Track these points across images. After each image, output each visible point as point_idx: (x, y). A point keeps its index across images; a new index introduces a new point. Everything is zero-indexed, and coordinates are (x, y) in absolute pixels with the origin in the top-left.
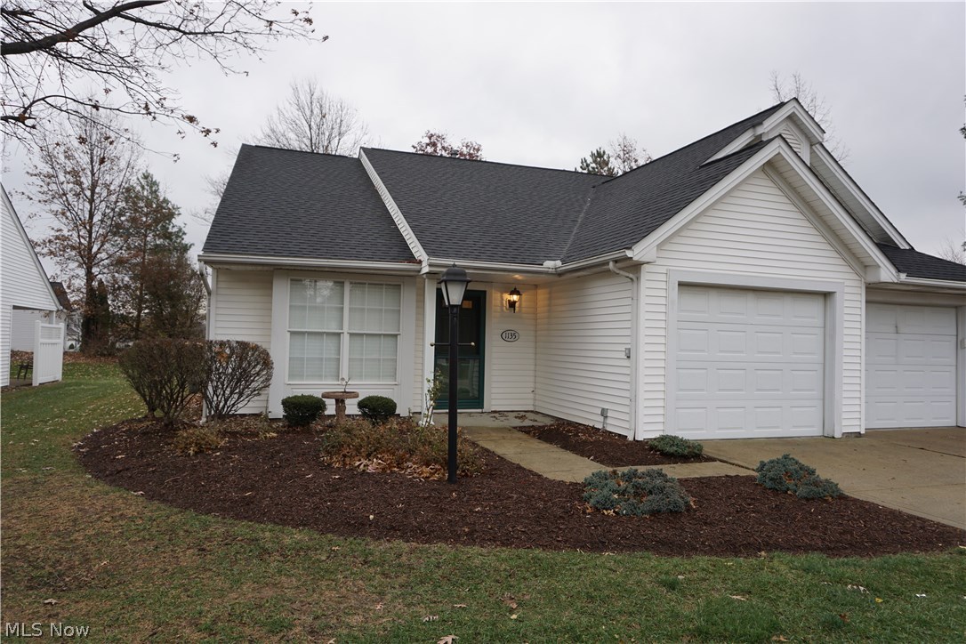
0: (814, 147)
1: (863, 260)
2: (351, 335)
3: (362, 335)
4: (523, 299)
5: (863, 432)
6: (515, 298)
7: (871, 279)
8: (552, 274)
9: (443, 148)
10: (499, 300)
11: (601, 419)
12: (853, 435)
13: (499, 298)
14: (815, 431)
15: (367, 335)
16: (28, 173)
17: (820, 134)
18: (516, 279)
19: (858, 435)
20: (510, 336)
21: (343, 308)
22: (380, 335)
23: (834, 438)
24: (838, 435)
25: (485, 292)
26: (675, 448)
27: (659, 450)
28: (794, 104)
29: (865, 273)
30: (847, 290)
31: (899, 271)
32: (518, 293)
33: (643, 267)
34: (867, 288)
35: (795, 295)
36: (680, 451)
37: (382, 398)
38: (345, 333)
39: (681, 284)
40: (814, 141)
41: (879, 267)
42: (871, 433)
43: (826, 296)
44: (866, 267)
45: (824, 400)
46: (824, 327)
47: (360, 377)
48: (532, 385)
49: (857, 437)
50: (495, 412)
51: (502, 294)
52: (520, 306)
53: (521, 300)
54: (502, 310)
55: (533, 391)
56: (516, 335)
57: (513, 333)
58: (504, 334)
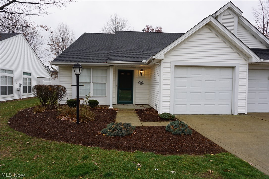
0: (239, 18)
1: (247, 55)
2: (93, 83)
3: (96, 83)
4: (145, 72)
5: (246, 113)
6: (142, 72)
7: (250, 62)
8: (145, 64)
9: (151, 29)
10: (137, 73)
11: (156, 107)
12: (242, 114)
13: (138, 72)
14: (228, 112)
15: (98, 83)
16: (47, 44)
17: (241, 13)
18: (141, 66)
19: (245, 114)
20: (141, 83)
21: (91, 76)
22: (101, 83)
23: (234, 115)
24: (236, 114)
25: (133, 70)
26: (165, 117)
27: (160, 117)
28: (230, 4)
29: (248, 60)
30: (240, 66)
31: (261, 58)
32: (143, 71)
33: (162, 61)
34: (249, 65)
35: (221, 68)
36: (166, 117)
37: (95, 100)
38: (92, 83)
39: (175, 66)
40: (239, 15)
41: (252, 57)
42: (249, 114)
43: (233, 68)
44: (248, 57)
45: (232, 102)
46: (233, 79)
47: (96, 95)
48: (148, 97)
49: (244, 115)
50: (137, 105)
51: (139, 71)
52: (144, 74)
53: (144, 72)
54: (139, 75)
55: (148, 99)
56: (143, 82)
57: (142, 82)
58: (139, 82)
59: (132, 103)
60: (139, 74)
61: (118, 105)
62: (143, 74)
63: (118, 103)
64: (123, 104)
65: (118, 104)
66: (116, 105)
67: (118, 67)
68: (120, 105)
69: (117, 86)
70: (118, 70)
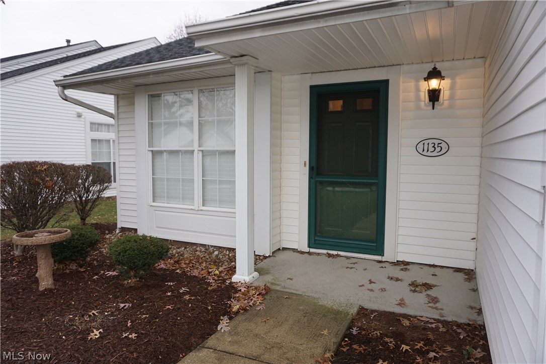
2: (203, 153)
4: (457, 86)
6: (436, 84)
10: (409, 94)
13: (412, 89)
25: (387, 82)
32: (439, 75)
38: (196, 151)
48: (473, 228)
50: (402, 263)
51: (418, 81)
52: (452, 97)
53: (452, 88)
54: (418, 108)
55: (475, 239)
56: (444, 145)
57: (436, 142)
58: (421, 145)
59: (380, 250)
60: (418, 99)
61: (309, 253)
62: (444, 95)
63: (309, 247)
64: (335, 253)
65: (312, 250)
66: (302, 253)
67: (309, 74)
68: (319, 254)
69: (305, 164)
70: (312, 87)
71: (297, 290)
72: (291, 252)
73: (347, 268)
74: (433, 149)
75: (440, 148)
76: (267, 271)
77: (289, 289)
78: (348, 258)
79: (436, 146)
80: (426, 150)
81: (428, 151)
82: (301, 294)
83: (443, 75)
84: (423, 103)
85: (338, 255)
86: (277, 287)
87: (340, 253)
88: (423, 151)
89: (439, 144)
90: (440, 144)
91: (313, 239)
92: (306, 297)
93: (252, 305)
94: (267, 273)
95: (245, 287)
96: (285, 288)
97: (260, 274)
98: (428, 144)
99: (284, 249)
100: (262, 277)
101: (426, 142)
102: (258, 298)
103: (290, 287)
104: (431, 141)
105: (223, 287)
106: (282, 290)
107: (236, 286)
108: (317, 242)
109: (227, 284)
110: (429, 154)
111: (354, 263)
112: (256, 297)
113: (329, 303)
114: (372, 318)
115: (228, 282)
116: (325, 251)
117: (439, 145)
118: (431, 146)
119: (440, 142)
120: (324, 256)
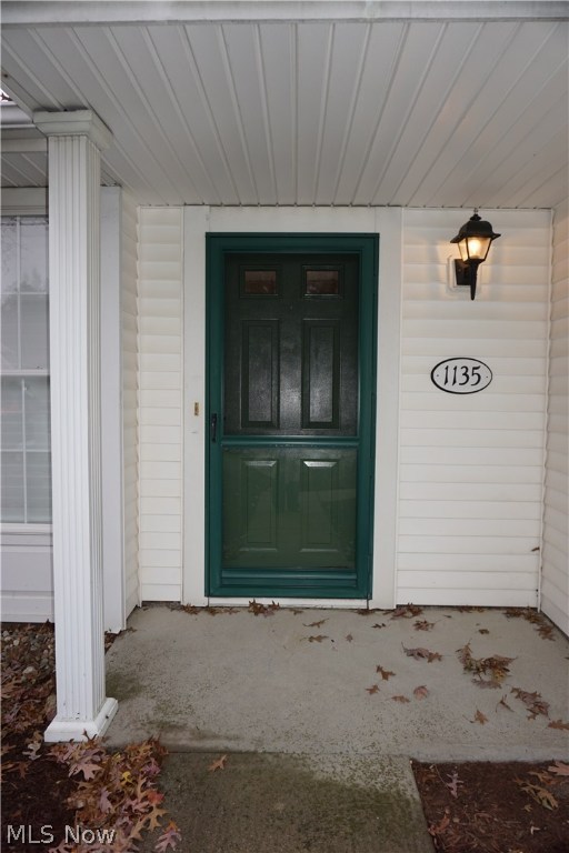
4: (505, 258)
6: (474, 249)
13: (425, 257)
20: (463, 376)
25: (376, 236)
48: (535, 528)
51: (434, 243)
54: (434, 295)
55: (538, 549)
56: (482, 371)
57: (471, 364)
58: (440, 372)
59: (360, 585)
60: (434, 277)
61: (211, 610)
62: (483, 275)
63: (208, 594)
64: (266, 602)
65: (215, 601)
66: (193, 610)
67: (205, 207)
68: (231, 610)
69: (196, 409)
70: (210, 237)
71: (237, 738)
72: (165, 612)
73: (311, 639)
74: (465, 378)
75: (476, 377)
76: (131, 681)
77: (215, 737)
78: (296, 611)
79: (469, 373)
80: (451, 380)
81: (455, 382)
82: (252, 749)
83: (495, 231)
84: (443, 287)
85: (274, 607)
86: (180, 735)
87: (278, 601)
88: (446, 381)
89: (474, 368)
90: (477, 368)
91: (218, 577)
92: (270, 758)
93: (139, 836)
94: (133, 690)
95: (94, 762)
96: (202, 736)
97: (121, 699)
98: (455, 369)
99: (147, 604)
100: (125, 706)
101: (451, 364)
102: (145, 798)
103: (215, 730)
104: (459, 363)
105: (23, 774)
106: (196, 744)
107: (62, 758)
108: (226, 583)
109: (33, 756)
110: (457, 388)
111: (318, 624)
112: (141, 795)
113: (339, 769)
114: (454, 793)
115: (34, 746)
116: (245, 601)
117: (476, 371)
118: (460, 372)
119: (477, 364)
120: (245, 613)
